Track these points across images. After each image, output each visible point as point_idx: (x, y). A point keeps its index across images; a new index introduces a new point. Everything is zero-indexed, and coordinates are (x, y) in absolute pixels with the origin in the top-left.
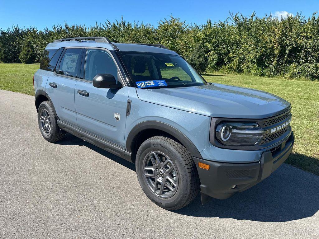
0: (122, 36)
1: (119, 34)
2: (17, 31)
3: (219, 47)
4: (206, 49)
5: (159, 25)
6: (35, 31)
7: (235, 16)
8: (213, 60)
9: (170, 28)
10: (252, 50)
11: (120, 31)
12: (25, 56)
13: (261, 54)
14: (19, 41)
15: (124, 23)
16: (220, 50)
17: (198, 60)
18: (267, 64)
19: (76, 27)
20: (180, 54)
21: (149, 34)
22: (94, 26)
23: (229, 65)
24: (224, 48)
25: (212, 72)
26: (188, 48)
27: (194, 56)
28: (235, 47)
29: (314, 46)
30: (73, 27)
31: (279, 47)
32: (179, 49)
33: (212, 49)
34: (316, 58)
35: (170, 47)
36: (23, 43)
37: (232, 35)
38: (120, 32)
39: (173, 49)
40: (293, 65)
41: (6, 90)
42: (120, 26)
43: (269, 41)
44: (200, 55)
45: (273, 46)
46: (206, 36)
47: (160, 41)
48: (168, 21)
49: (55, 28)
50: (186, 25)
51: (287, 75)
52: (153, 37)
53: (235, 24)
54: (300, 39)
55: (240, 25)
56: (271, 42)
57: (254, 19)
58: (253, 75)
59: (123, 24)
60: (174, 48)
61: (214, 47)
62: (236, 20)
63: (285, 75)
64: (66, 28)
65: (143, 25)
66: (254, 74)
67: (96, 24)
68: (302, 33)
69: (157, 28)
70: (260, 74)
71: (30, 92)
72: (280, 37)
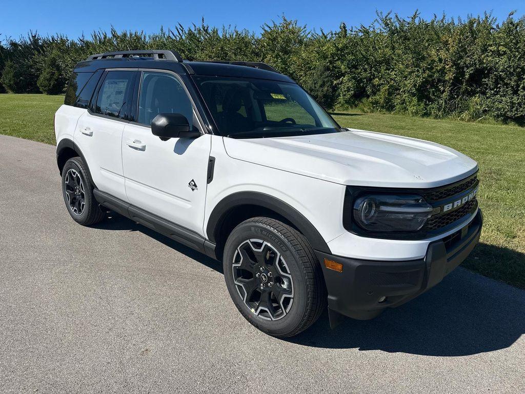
0: (202, 50)
1: (198, 47)
2: (35, 41)
3: (358, 69)
4: (338, 71)
5: (263, 32)
6: (63, 42)
7: (386, 17)
8: (348, 90)
9: (281, 37)
10: (410, 73)
11: (199, 41)
12: (46, 82)
13: (424, 80)
14: (37, 57)
15: (206, 28)
16: (359, 73)
17: (321, 89)
18: (433, 97)
19: (129, 35)
20: (295, 80)
21: (246, 46)
22: (158, 33)
23: (372, 98)
24: (365, 70)
25: (347, 109)
26: (307, 69)
27: (315, 84)
28: (383, 68)
29: (509, 67)
30: (125, 35)
31: (453, 69)
32: (294, 72)
33: (346, 72)
34: (511, 87)
35: (279, 68)
36: (45, 61)
37: (380, 48)
38: (199, 44)
39: (285, 71)
40: (476, 99)
41: (12, 135)
42: (200, 33)
43: (437, 59)
44: (324, 82)
45: (444, 68)
46: (338, 49)
47: (263, 59)
48: (278, 25)
49: (95, 35)
50: (307, 32)
51: (465, 115)
52: (253, 52)
53: (385, 31)
54: (487, 56)
55: (393, 33)
56: (440, 60)
57: (417, 21)
58: (411, 115)
59: (204, 30)
60: (285, 69)
61: (349, 68)
62: (387, 25)
63: (462, 116)
64: (114, 35)
65: (237, 32)
66: (412, 113)
67: (162, 30)
68: (491, 46)
69: (261, 37)
70: (421, 113)
71: (48, 139)
72: (455, 52)
